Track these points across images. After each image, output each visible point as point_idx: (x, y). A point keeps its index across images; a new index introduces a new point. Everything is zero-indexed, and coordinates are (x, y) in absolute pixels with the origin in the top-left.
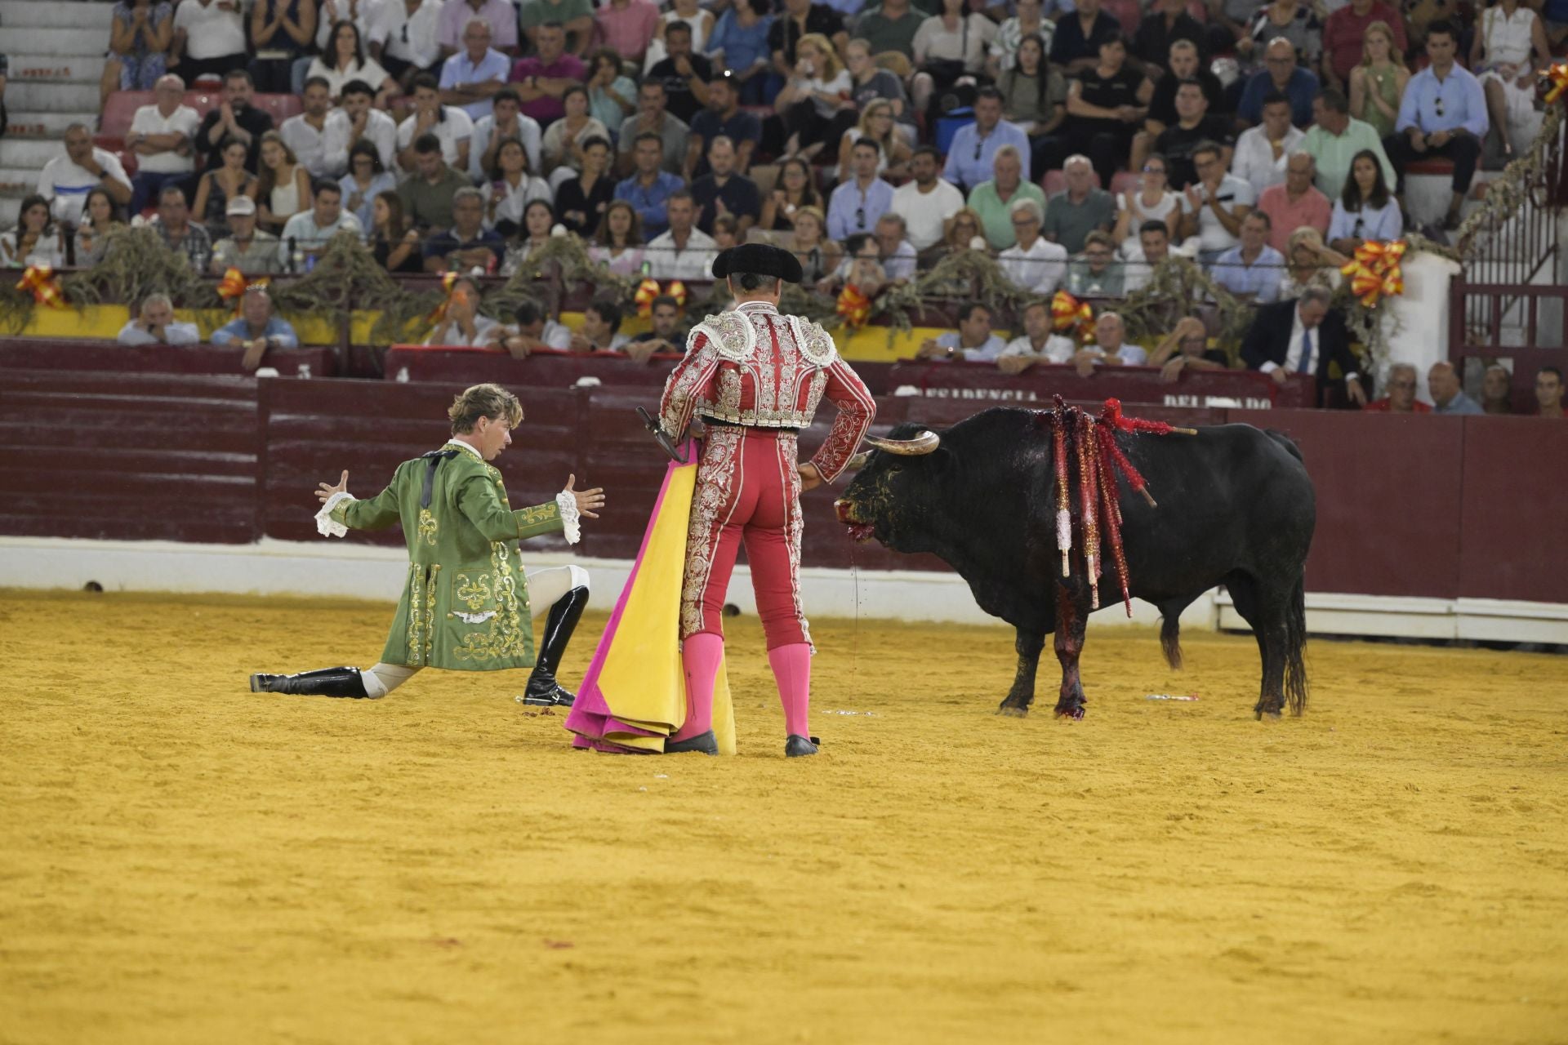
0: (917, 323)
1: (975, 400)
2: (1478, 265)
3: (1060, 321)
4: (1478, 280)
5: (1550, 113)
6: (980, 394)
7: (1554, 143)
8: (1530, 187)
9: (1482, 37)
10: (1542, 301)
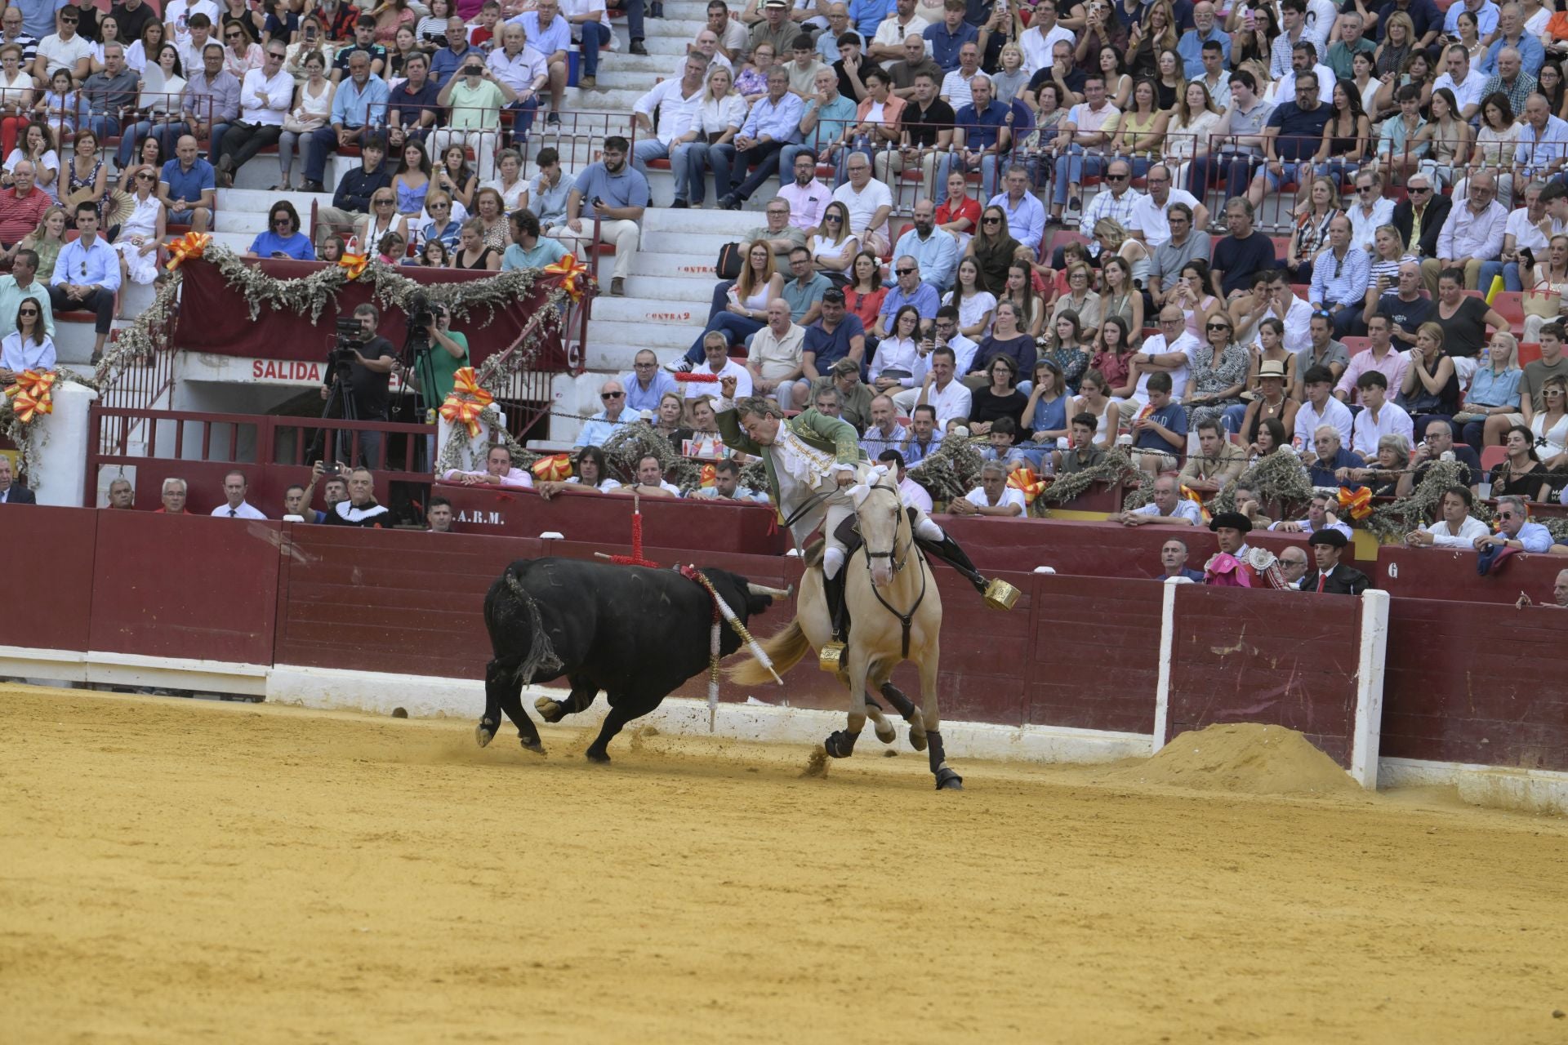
2: (111, 393)
4: (111, 405)
5: (170, 277)
7: (172, 302)
8: (153, 334)
10: (160, 423)
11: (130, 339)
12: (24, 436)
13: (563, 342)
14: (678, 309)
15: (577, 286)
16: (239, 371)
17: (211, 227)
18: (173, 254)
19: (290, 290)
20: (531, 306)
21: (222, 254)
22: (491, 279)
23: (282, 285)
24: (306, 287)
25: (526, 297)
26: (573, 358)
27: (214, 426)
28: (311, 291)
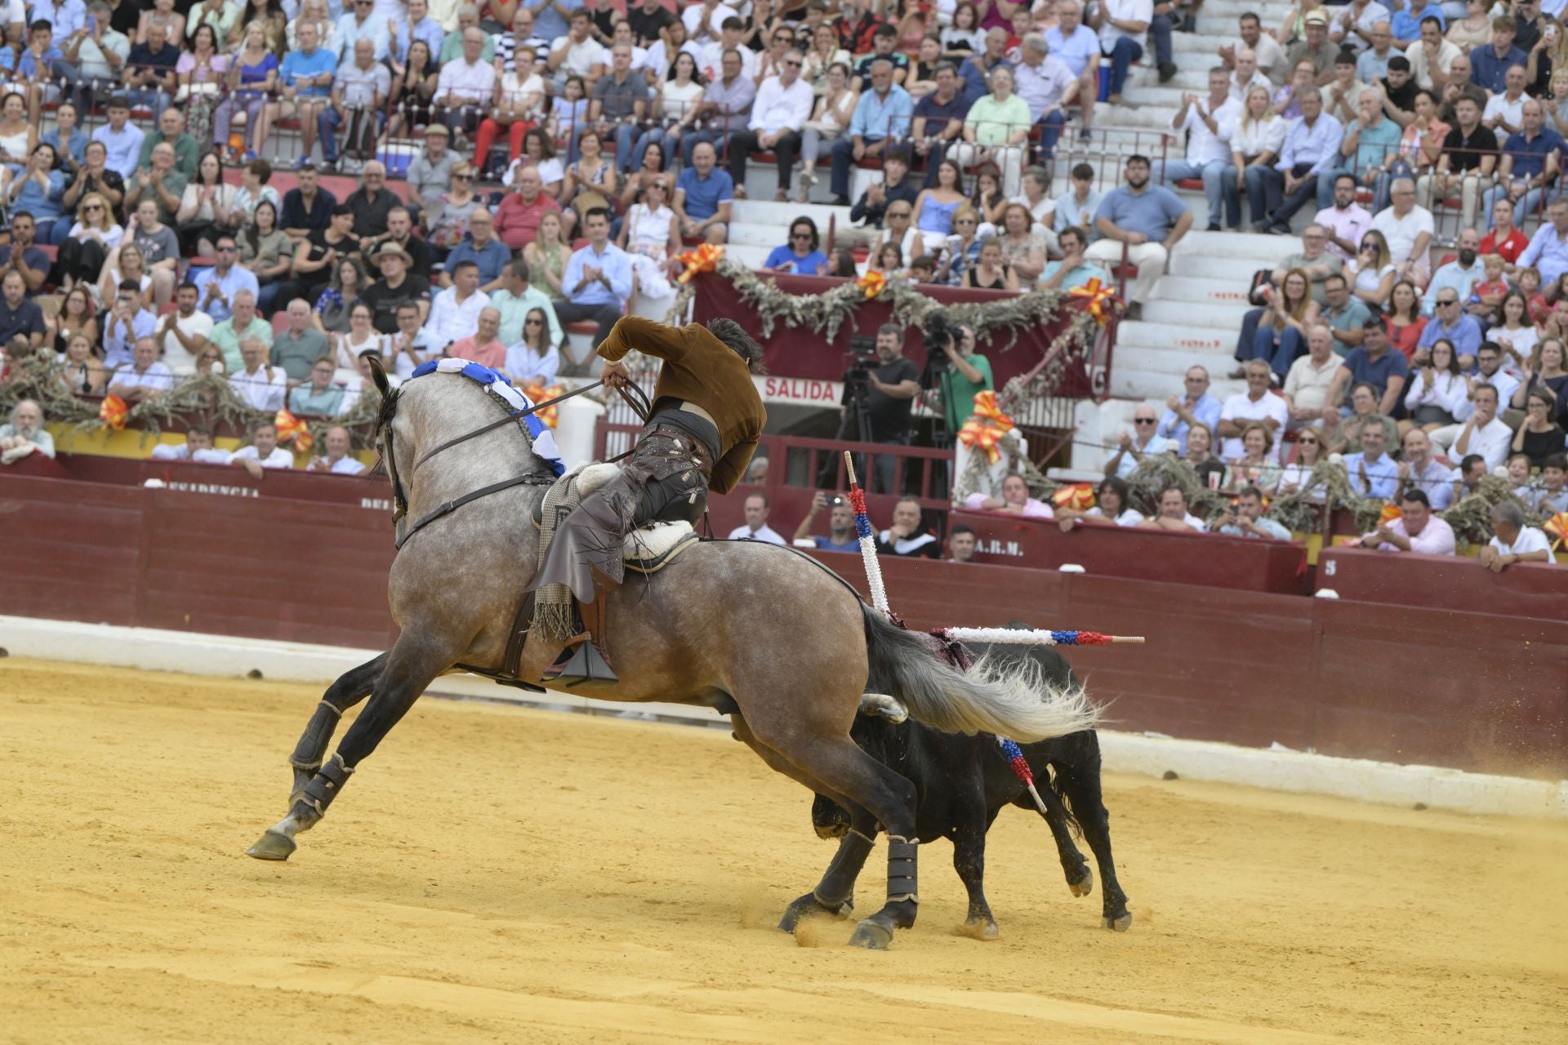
0: (164, 428)
1: (209, 494)
2: (619, 409)
3: (281, 434)
4: (618, 421)
5: (682, 290)
6: (213, 489)
9: (629, 227)
13: (1088, 367)
14: (1208, 336)
15: (1104, 310)
17: (726, 241)
18: (685, 267)
19: (807, 307)
20: (1056, 329)
21: (735, 267)
22: (1015, 301)
23: (797, 301)
24: (822, 304)
25: (1051, 321)
26: (1098, 384)
28: (828, 308)
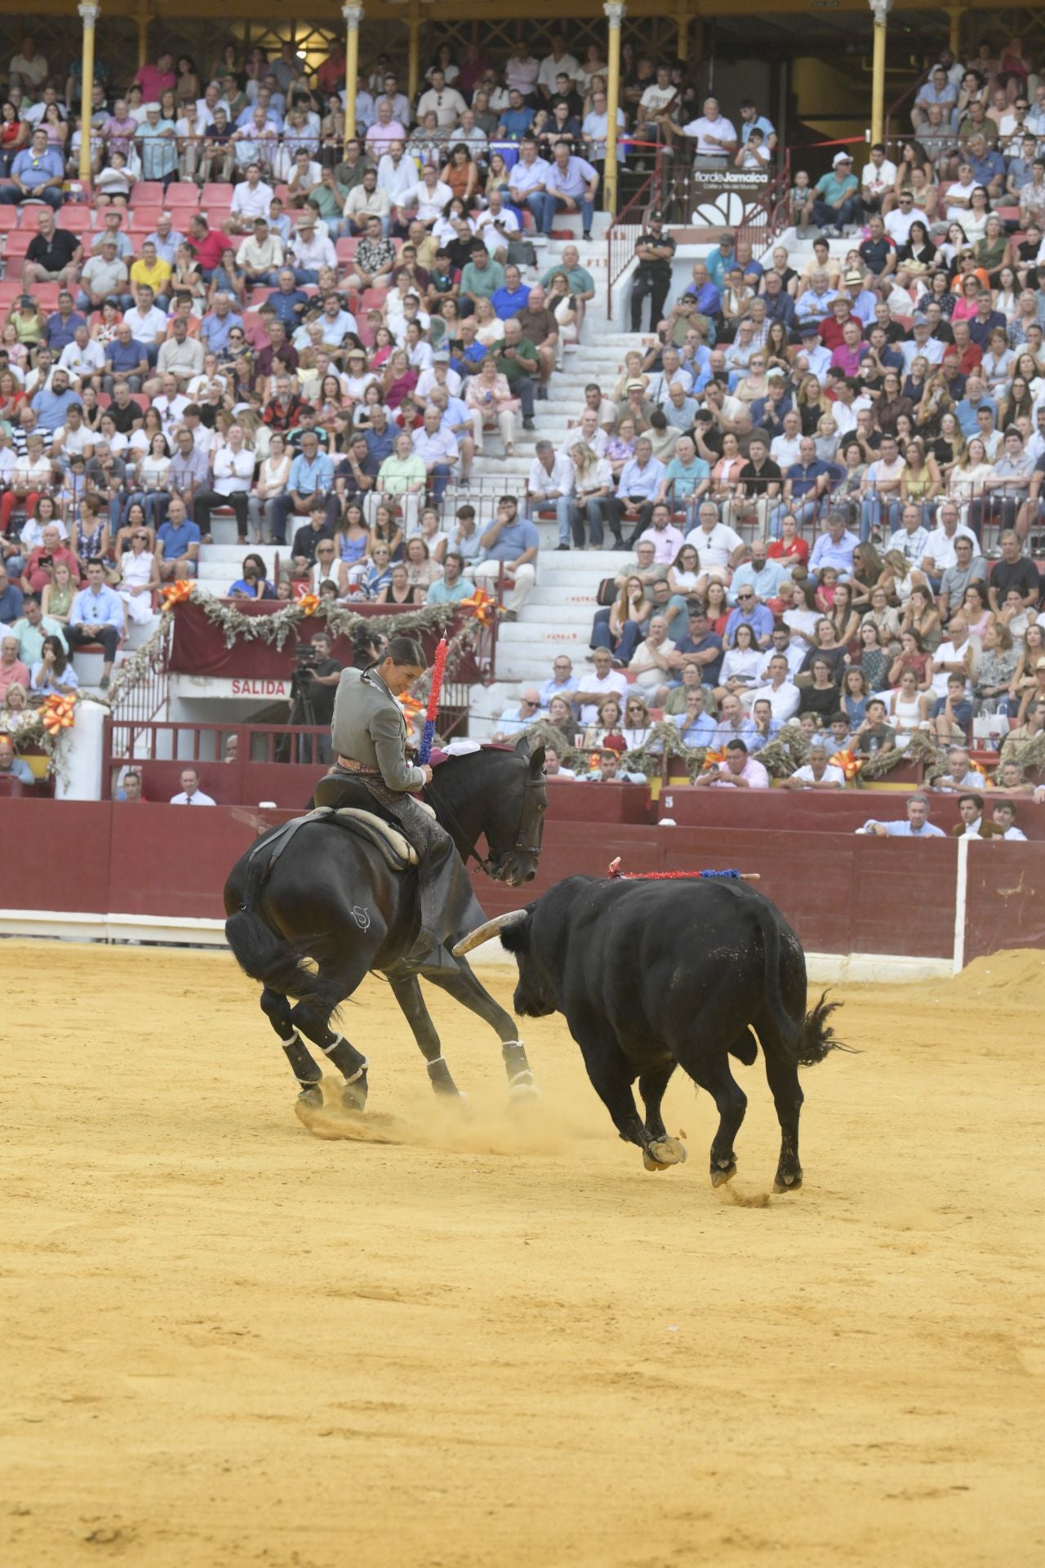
2: (120, 709)
4: (120, 718)
5: (164, 616)
7: (167, 635)
8: (152, 661)
9: (121, 570)
10: (160, 732)
11: (134, 666)
12: (54, 745)
13: (477, 659)
14: (568, 630)
15: (487, 615)
16: (221, 689)
17: (195, 575)
18: (166, 598)
19: (260, 624)
20: (451, 631)
21: (204, 596)
22: (419, 611)
23: (253, 621)
24: (272, 622)
25: (447, 625)
26: (486, 672)
27: (202, 733)
28: (276, 625)
